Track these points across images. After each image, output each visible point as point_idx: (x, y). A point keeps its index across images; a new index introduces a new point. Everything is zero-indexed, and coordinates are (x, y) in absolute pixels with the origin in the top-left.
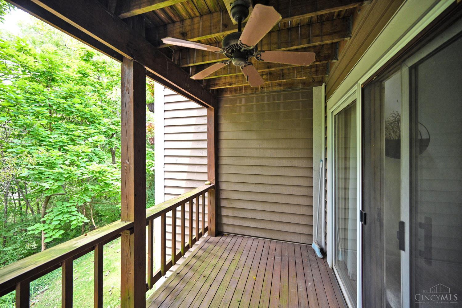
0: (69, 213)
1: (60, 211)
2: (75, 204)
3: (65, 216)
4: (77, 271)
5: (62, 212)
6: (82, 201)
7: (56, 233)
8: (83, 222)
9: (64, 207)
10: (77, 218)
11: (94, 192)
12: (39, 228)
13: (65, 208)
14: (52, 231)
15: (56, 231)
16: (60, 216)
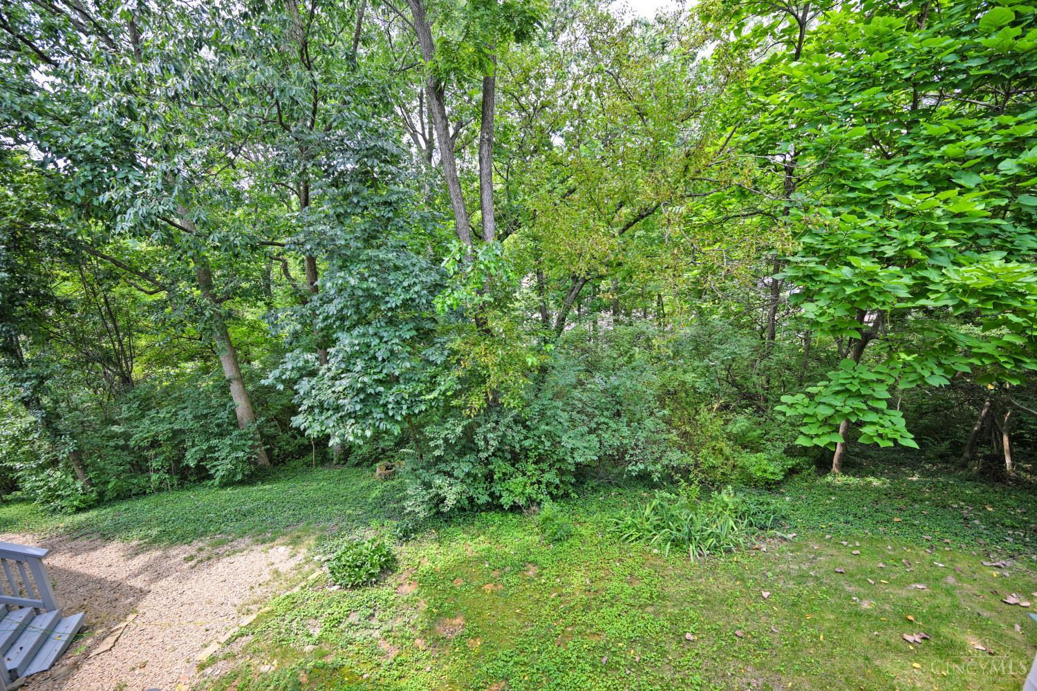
0: (865, 398)
1: (843, 385)
2: (891, 381)
3: (849, 402)
4: (858, 552)
5: (847, 390)
6: (913, 377)
7: (823, 434)
8: (895, 441)
9: (853, 378)
10: (881, 421)
11: (973, 360)
12: (797, 406)
13: (856, 382)
14: (818, 424)
15: (827, 429)
16: (839, 397)
